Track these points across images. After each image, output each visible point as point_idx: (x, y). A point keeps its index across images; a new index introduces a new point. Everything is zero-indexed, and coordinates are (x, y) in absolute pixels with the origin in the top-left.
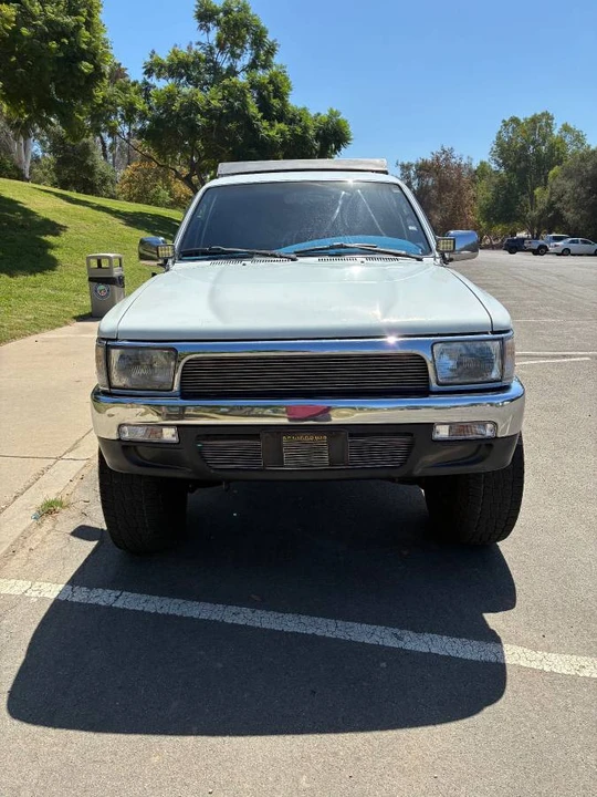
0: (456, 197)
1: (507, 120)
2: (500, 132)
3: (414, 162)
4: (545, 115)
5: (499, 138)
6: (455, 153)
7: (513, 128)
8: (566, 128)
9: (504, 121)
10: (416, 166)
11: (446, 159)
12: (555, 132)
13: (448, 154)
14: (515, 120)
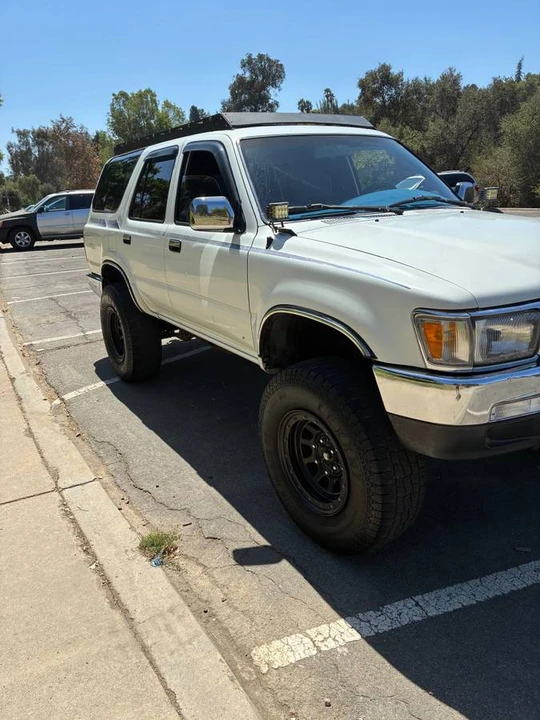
0: (83, 164)
1: (117, 93)
2: (113, 105)
3: (30, 129)
4: (149, 91)
5: (113, 110)
6: (75, 122)
7: (124, 102)
8: (167, 104)
9: (114, 95)
10: (33, 133)
11: (67, 128)
12: (160, 108)
13: (68, 123)
14: (123, 94)
